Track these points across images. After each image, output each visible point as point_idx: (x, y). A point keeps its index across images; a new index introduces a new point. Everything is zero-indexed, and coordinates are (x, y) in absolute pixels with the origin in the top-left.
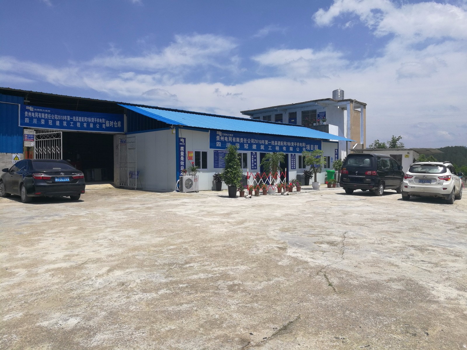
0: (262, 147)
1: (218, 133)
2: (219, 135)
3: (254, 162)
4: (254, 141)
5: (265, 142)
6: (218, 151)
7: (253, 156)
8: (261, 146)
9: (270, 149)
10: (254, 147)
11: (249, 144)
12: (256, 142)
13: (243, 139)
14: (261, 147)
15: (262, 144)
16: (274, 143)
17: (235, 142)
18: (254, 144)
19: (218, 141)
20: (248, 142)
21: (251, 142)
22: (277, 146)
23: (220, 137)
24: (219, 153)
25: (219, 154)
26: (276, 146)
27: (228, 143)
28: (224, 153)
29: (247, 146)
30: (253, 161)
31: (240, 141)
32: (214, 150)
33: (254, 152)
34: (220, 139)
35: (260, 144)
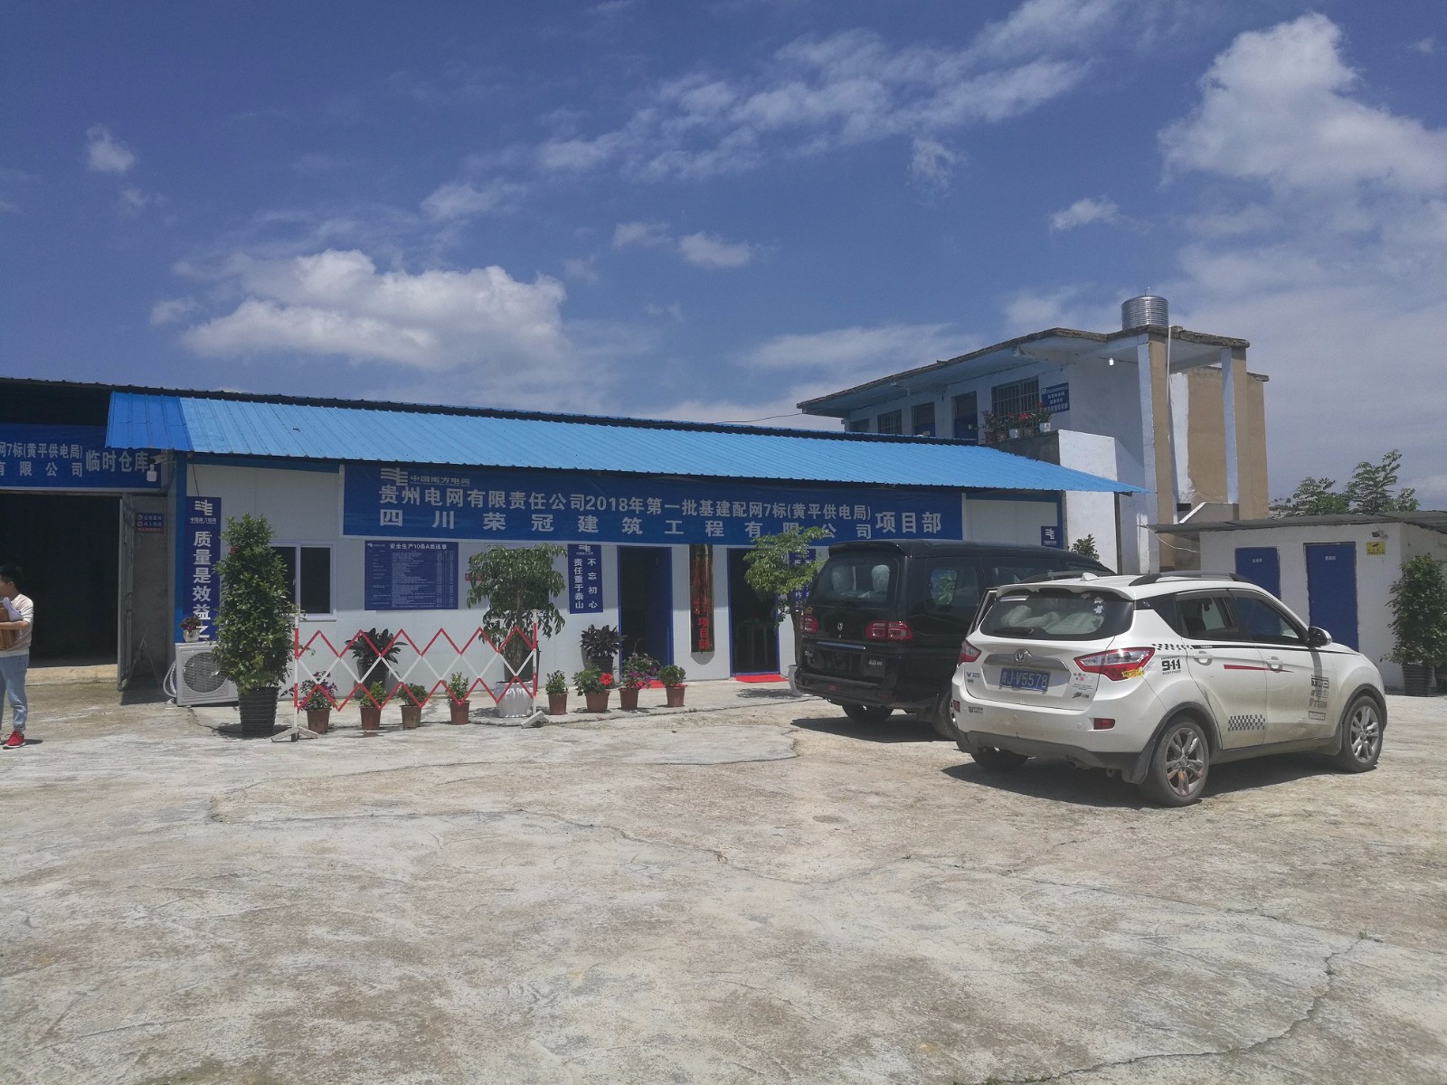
0: (632, 526)
1: (385, 474)
2: (393, 483)
3: (587, 583)
4: (587, 502)
5: (646, 505)
6: (388, 543)
7: (578, 562)
8: (626, 519)
9: (674, 532)
10: (589, 524)
11: (556, 513)
12: (595, 505)
13: (528, 496)
14: (626, 526)
15: (631, 514)
16: (697, 509)
17: (481, 506)
18: (586, 513)
19: (389, 506)
20: (554, 507)
21: (568, 505)
22: (714, 518)
23: (401, 489)
24: (395, 550)
25: (395, 556)
26: (709, 518)
27: (445, 513)
28: (420, 550)
29: (549, 521)
30: (579, 579)
31: (508, 502)
32: (367, 542)
33: (585, 546)
34: (400, 498)
35: (619, 515)
